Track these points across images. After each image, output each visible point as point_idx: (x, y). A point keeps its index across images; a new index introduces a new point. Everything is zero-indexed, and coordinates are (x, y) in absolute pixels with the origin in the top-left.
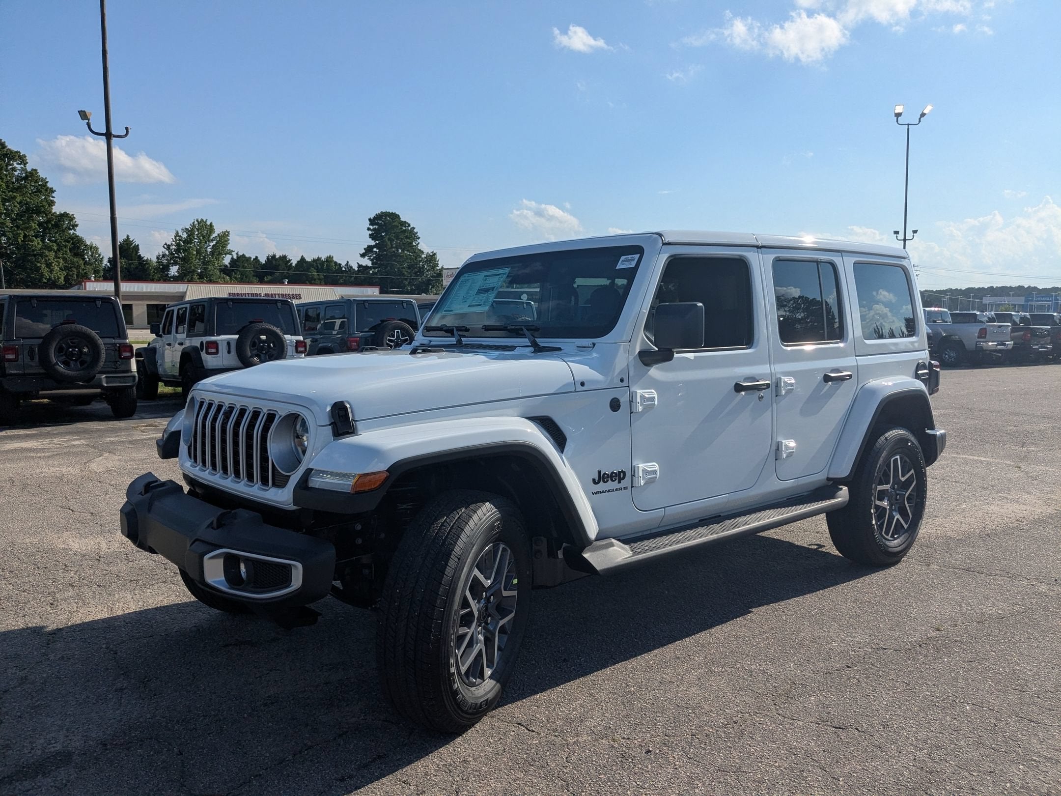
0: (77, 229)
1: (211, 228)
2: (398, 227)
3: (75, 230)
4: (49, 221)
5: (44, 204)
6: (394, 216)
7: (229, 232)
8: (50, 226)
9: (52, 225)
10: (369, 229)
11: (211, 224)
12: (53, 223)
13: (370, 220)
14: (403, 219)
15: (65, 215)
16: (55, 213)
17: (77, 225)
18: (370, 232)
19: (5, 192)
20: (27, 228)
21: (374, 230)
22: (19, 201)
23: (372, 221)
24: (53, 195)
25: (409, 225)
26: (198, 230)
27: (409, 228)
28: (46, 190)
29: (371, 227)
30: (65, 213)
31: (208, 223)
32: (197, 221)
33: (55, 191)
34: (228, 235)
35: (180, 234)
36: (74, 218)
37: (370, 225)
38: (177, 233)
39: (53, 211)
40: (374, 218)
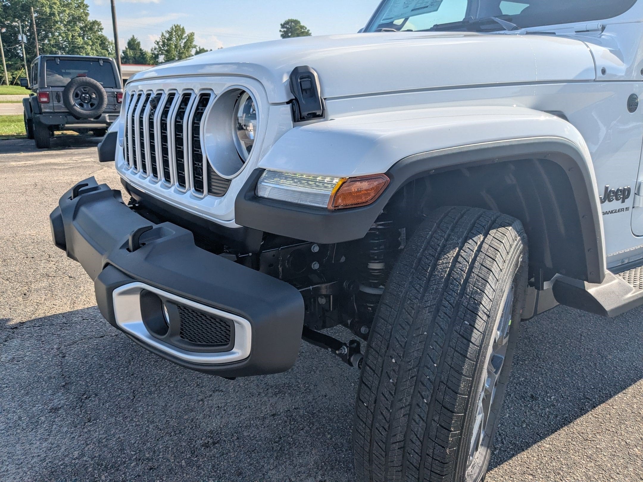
0: (103, 31)
1: (183, 31)
2: (299, 29)
3: (102, 32)
4: (86, 26)
5: (83, 15)
6: (297, 22)
7: (194, 33)
8: (87, 29)
9: (88, 29)
10: (280, 31)
11: (183, 28)
12: (89, 27)
13: (281, 25)
14: (302, 24)
15: (94, 23)
16: (90, 21)
17: (103, 29)
18: (281, 33)
19: (59, 8)
20: (73, 30)
21: (284, 31)
22: (68, 13)
23: (283, 26)
24: (88, 9)
25: (306, 28)
26: (175, 31)
27: (306, 30)
28: (83, 6)
29: (282, 30)
30: (95, 20)
31: (181, 27)
32: (175, 26)
33: (89, 6)
34: (193, 35)
35: (165, 34)
36: (101, 24)
37: (281, 28)
38: (163, 34)
39: (88, 20)
40: (284, 24)
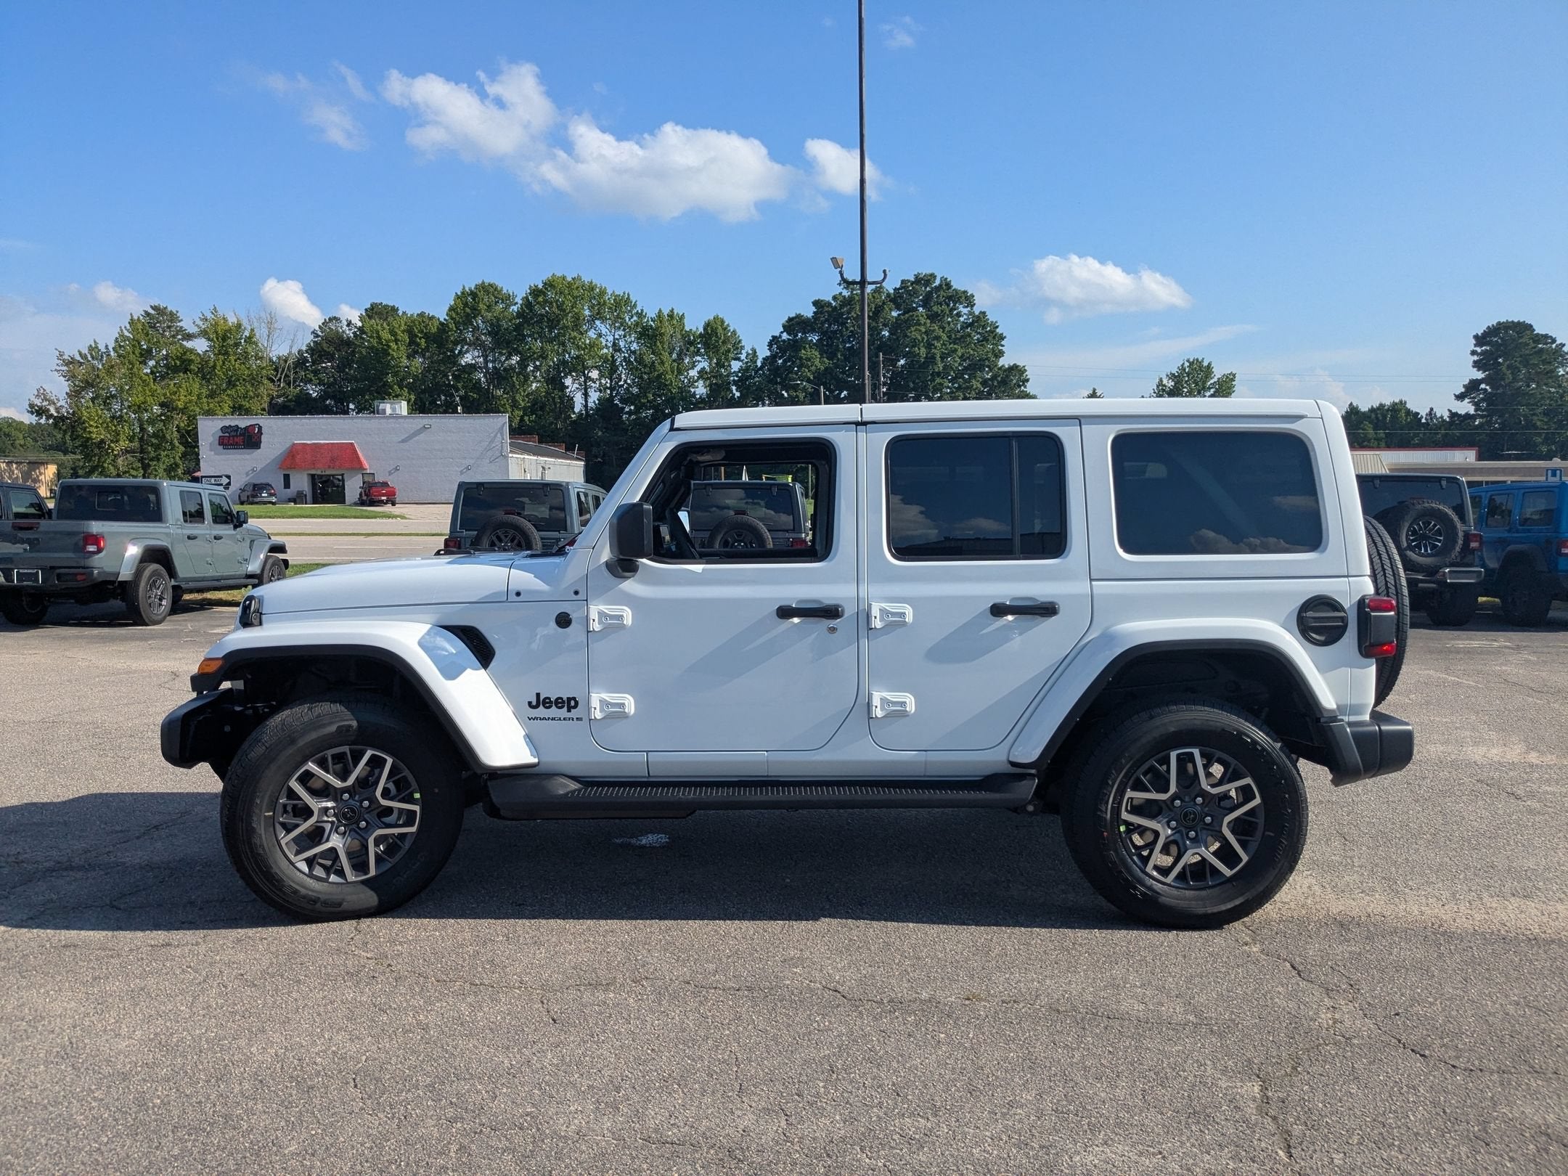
0: (1028, 385)
1: (1208, 371)
2: (1528, 345)
3: (1025, 387)
4: (994, 378)
5: (990, 355)
6: (1522, 328)
7: (1234, 375)
8: (995, 384)
9: (998, 382)
10: (1473, 353)
11: (1210, 364)
12: (999, 379)
13: (1476, 337)
14: (1539, 330)
15: (1014, 369)
16: (1003, 366)
17: (1028, 380)
18: (1476, 358)
19: (945, 345)
20: (968, 388)
21: (1483, 353)
22: (960, 354)
23: (1480, 340)
24: (1003, 343)
25: (1554, 341)
26: (1188, 374)
27: (1554, 346)
28: (994, 338)
29: (1479, 350)
30: (1015, 364)
31: (1205, 364)
32: (1188, 361)
33: (1005, 337)
34: (1233, 380)
35: (1165, 382)
36: (1026, 370)
37: (1475, 346)
38: (1161, 380)
39: (1000, 364)
40: (1485, 334)
